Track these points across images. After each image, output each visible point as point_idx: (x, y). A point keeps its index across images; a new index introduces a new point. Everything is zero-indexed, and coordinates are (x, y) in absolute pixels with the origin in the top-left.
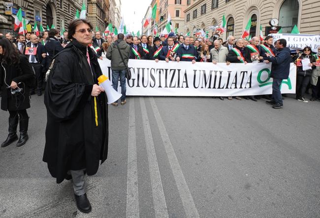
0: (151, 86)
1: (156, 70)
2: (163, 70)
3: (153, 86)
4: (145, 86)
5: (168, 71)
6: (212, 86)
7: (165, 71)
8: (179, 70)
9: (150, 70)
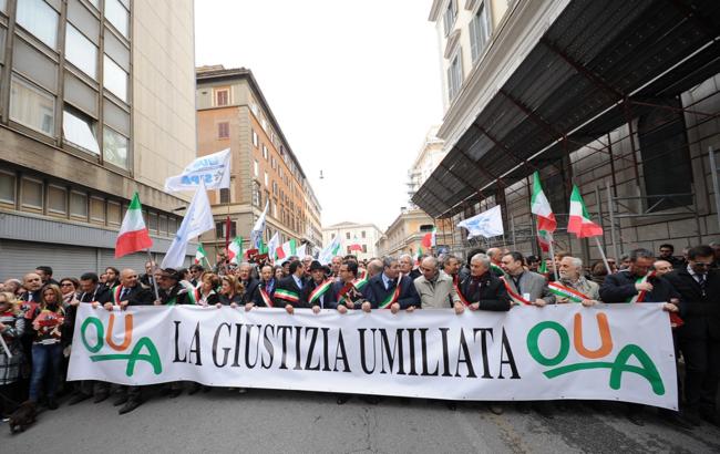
0: (263, 365)
1: (276, 329)
2: (290, 328)
3: (267, 364)
4: (252, 364)
5: (303, 331)
6: (407, 368)
7: (294, 330)
8: (325, 330)
9: (263, 328)
